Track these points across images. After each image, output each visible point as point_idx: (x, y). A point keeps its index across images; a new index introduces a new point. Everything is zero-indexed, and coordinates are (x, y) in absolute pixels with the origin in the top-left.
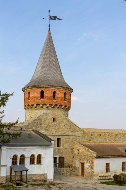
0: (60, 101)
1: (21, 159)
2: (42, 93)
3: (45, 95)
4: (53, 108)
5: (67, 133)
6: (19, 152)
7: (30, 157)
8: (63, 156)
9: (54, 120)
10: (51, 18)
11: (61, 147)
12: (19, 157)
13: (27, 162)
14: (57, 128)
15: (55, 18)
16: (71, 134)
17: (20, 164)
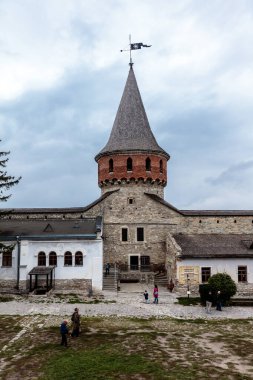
0: (139, 171)
1: (50, 258)
2: (111, 162)
3: (115, 164)
4: (128, 183)
5: (154, 220)
6: (47, 248)
7: (63, 254)
8: (148, 254)
9: (131, 201)
10: (133, 47)
11: (145, 241)
12: (47, 254)
13: (61, 261)
14: (137, 212)
15: (140, 45)
16: (161, 221)
17: (51, 263)
